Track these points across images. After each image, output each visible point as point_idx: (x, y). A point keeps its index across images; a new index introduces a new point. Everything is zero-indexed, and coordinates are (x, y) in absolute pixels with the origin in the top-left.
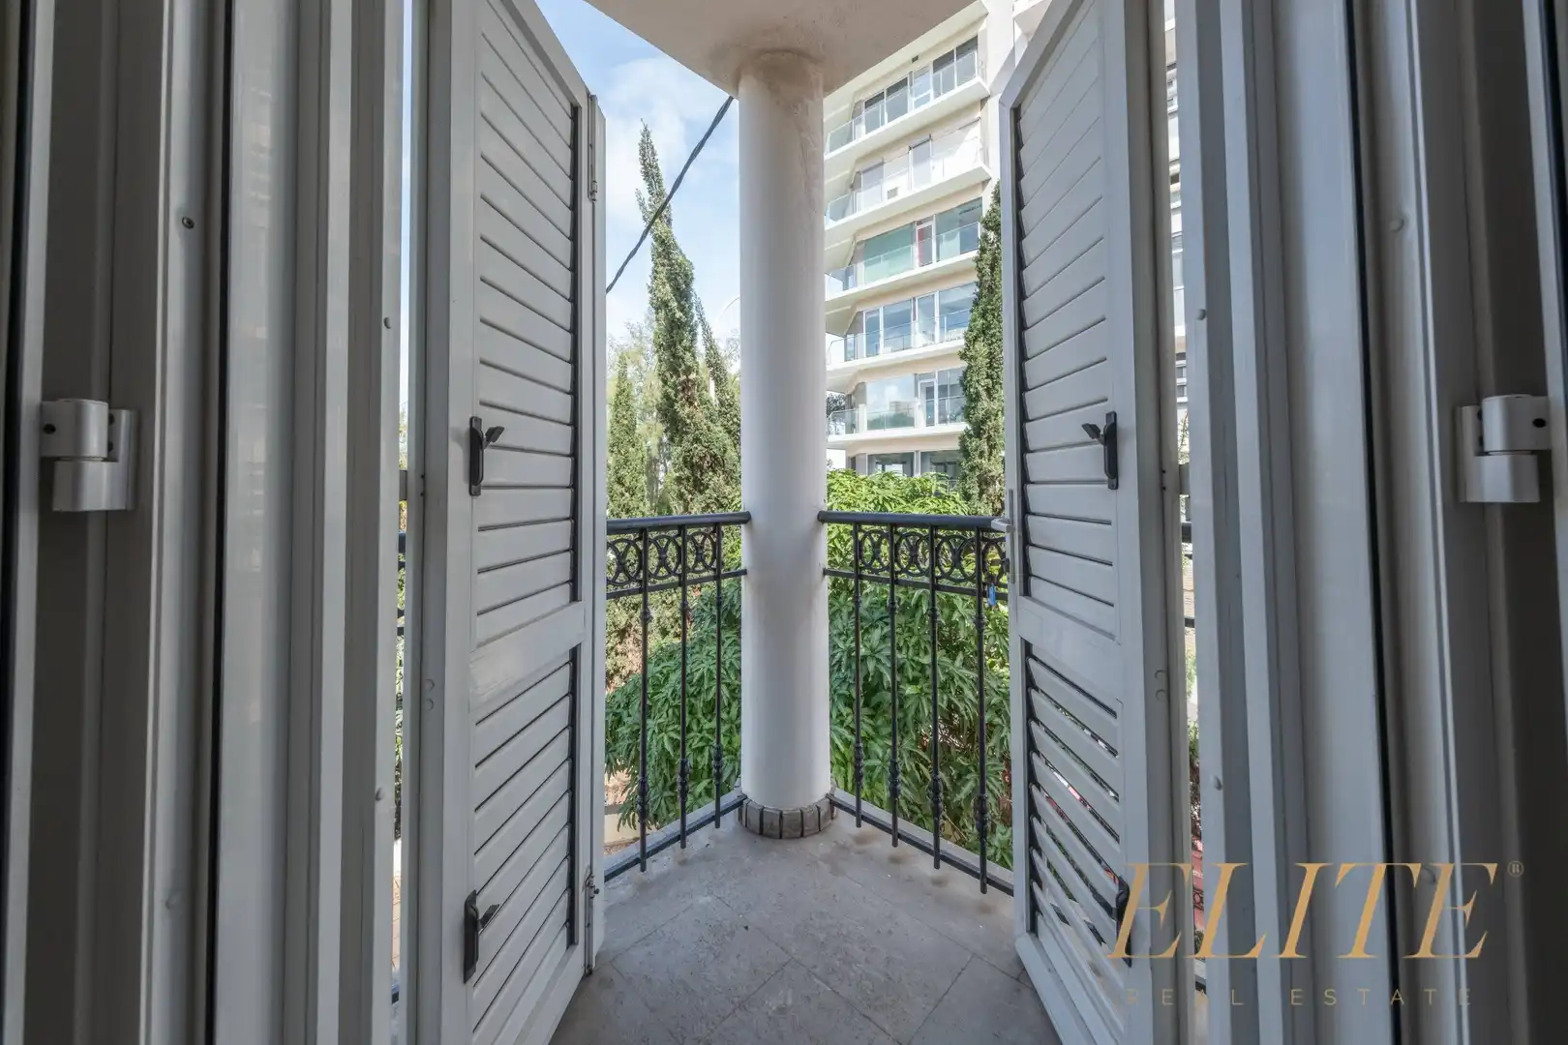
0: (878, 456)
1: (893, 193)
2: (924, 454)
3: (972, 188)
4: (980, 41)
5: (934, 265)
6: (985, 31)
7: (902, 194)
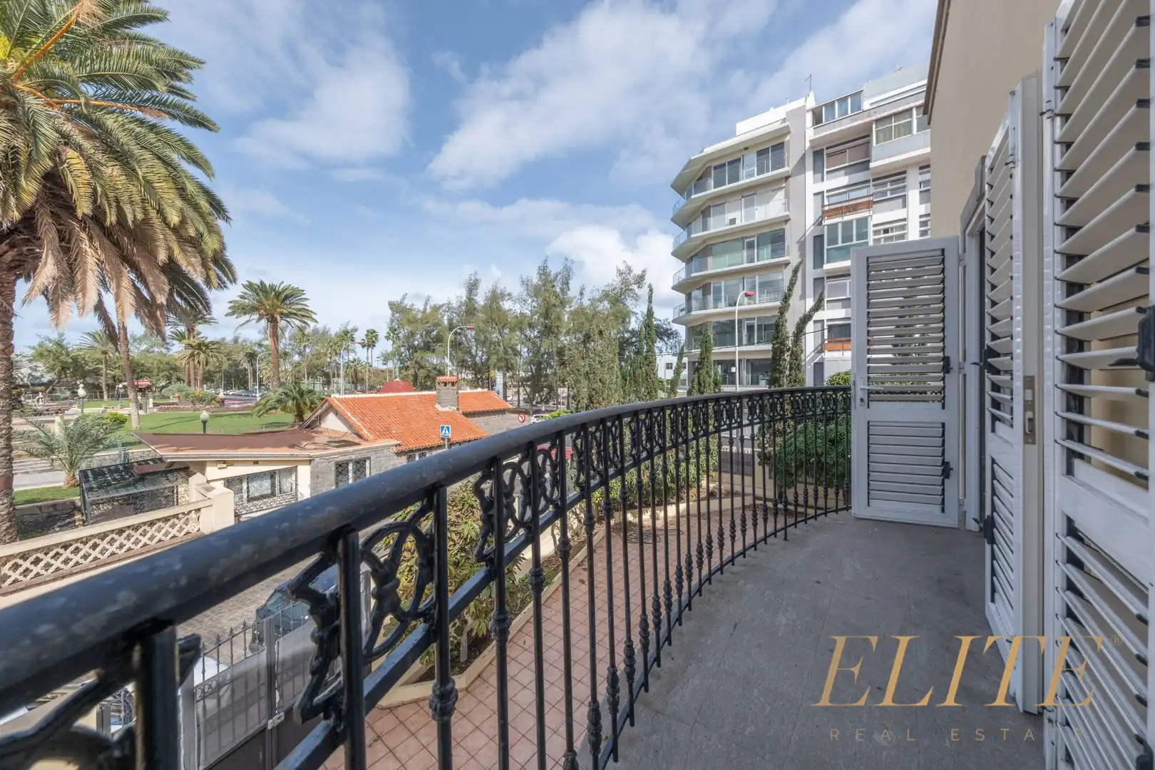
0: (718, 361)
1: (733, 221)
2: (748, 360)
3: (780, 223)
4: (785, 145)
5: (756, 263)
6: (788, 141)
7: (738, 223)
